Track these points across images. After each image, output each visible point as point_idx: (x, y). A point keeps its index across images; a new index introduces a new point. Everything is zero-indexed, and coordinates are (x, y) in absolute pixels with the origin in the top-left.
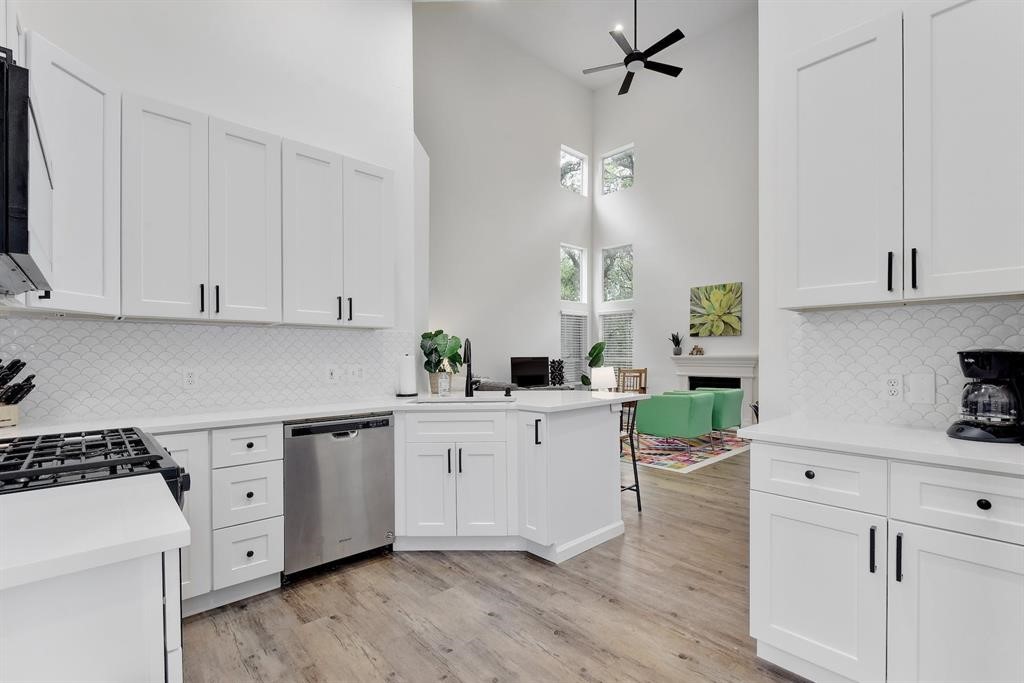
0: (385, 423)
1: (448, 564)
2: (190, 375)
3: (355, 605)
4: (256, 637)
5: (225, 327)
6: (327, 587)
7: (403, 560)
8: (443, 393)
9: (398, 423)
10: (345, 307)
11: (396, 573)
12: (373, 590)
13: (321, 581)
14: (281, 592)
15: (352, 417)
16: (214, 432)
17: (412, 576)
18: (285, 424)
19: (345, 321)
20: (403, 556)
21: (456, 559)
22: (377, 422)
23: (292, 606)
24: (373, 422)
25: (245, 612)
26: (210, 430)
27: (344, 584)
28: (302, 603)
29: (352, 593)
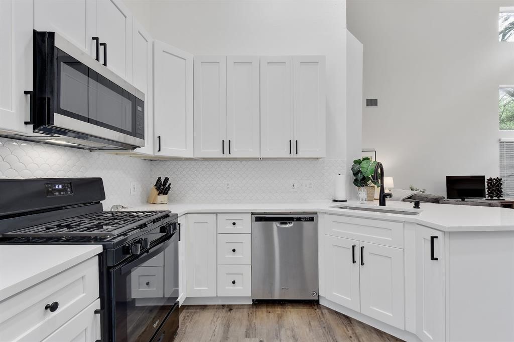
0: (312, 219)
1: (350, 333)
2: (228, 185)
3: (277, 339)
4: (223, 334)
5: (242, 161)
6: (271, 315)
7: (322, 314)
8: (362, 202)
9: (321, 221)
10: (294, 146)
11: (312, 324)
12: (293, 330)
13: (270, 309)
14: (250, 308)
15: (290, 213)
16: (219, 214)
17: (321, 331)
18: (252, 214)
19: (294, 155)
20: (323, 311)
21: (359, 330)
22: (305, 218)
23: (248, 320)
24: (303, 218)
25: (229, 313)
26: (217, 214)
27: (280, 317)
28: (254, 321)
29: (280, 326)
